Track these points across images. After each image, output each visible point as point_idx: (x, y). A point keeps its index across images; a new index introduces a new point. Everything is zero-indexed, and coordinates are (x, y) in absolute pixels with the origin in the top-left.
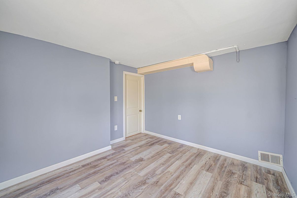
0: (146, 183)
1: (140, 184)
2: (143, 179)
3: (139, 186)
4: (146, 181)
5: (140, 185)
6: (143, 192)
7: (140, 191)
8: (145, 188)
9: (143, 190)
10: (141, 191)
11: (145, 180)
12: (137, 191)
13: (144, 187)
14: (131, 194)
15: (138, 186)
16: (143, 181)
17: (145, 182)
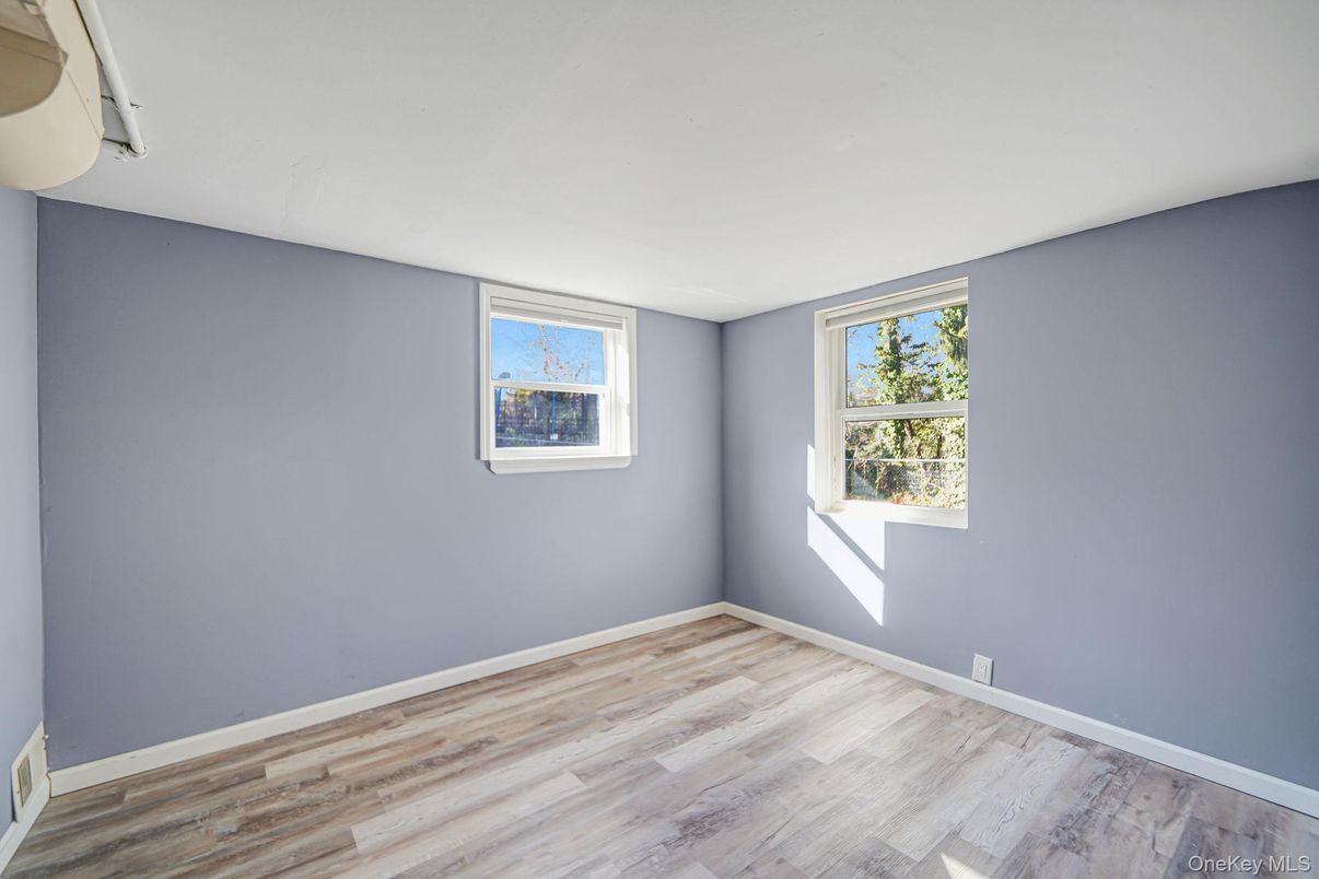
0: (681, 827)
1: (706, 824)
2: (691, 845)
3: (713, 815)
4: (679, 836)
5: (709, 820)
6: (700, 794)
7: (710, 800)
8: (688, 806)
9: (699, 800)
10: (705, 798)
11: (685, 837)
12: (721, 800)
13: (693, 810)
14: (742, 793)
15: (715, 817)
16: (693, 834)
17: (685, 828)
